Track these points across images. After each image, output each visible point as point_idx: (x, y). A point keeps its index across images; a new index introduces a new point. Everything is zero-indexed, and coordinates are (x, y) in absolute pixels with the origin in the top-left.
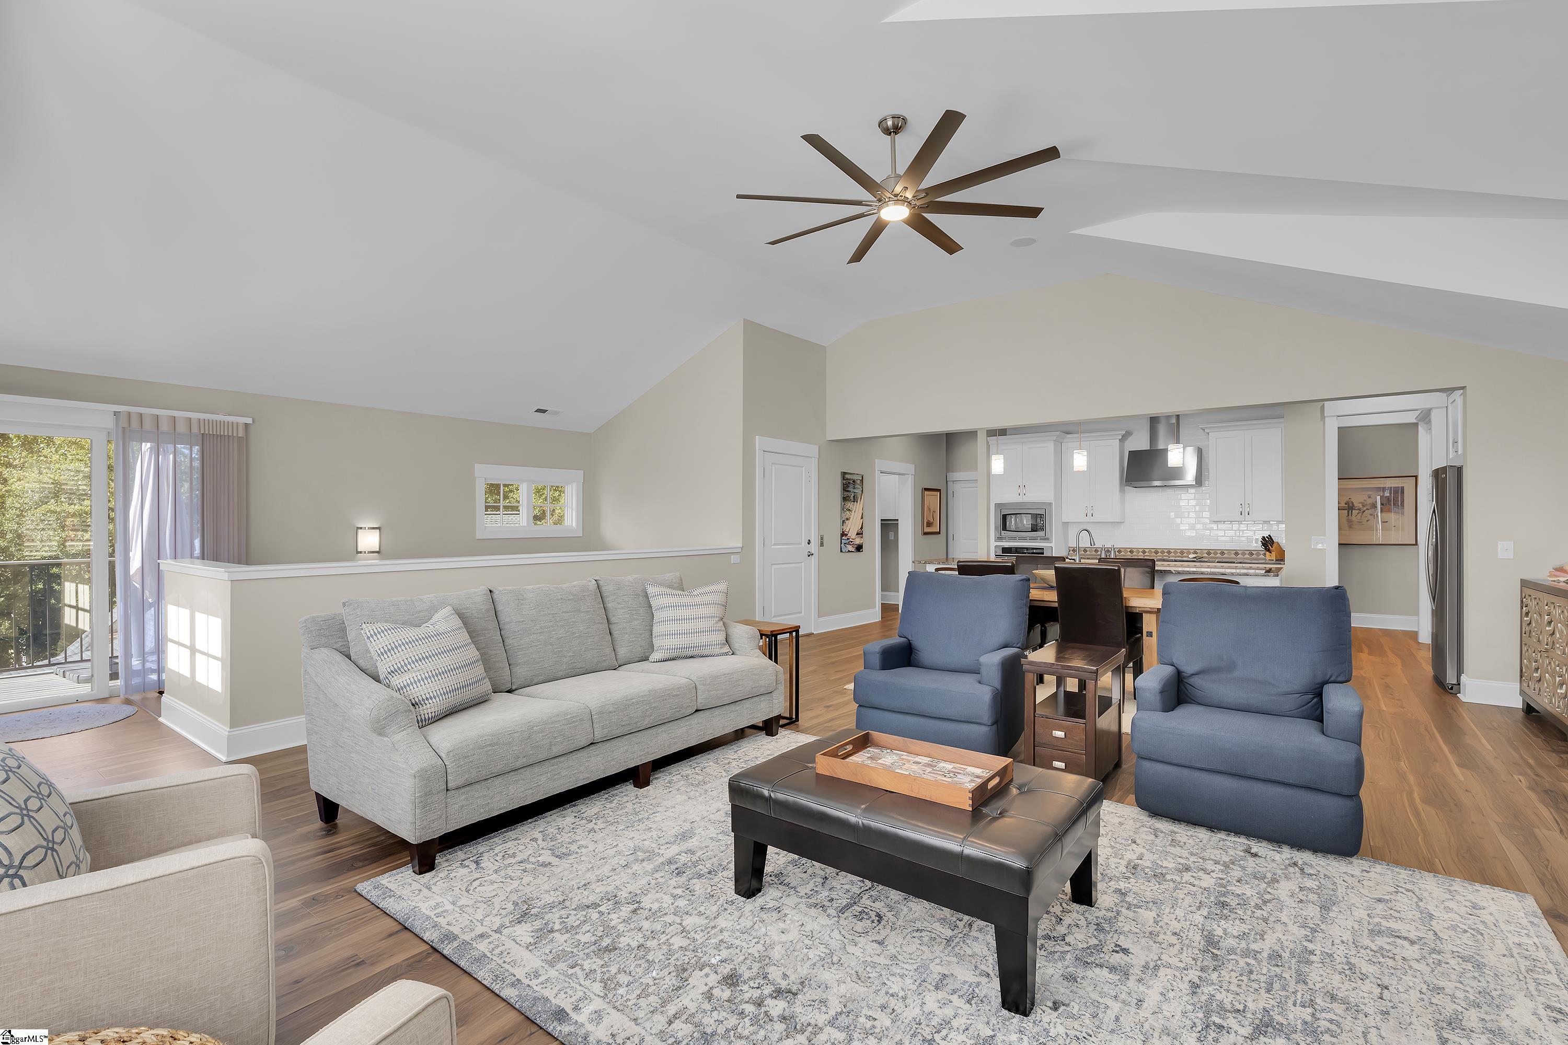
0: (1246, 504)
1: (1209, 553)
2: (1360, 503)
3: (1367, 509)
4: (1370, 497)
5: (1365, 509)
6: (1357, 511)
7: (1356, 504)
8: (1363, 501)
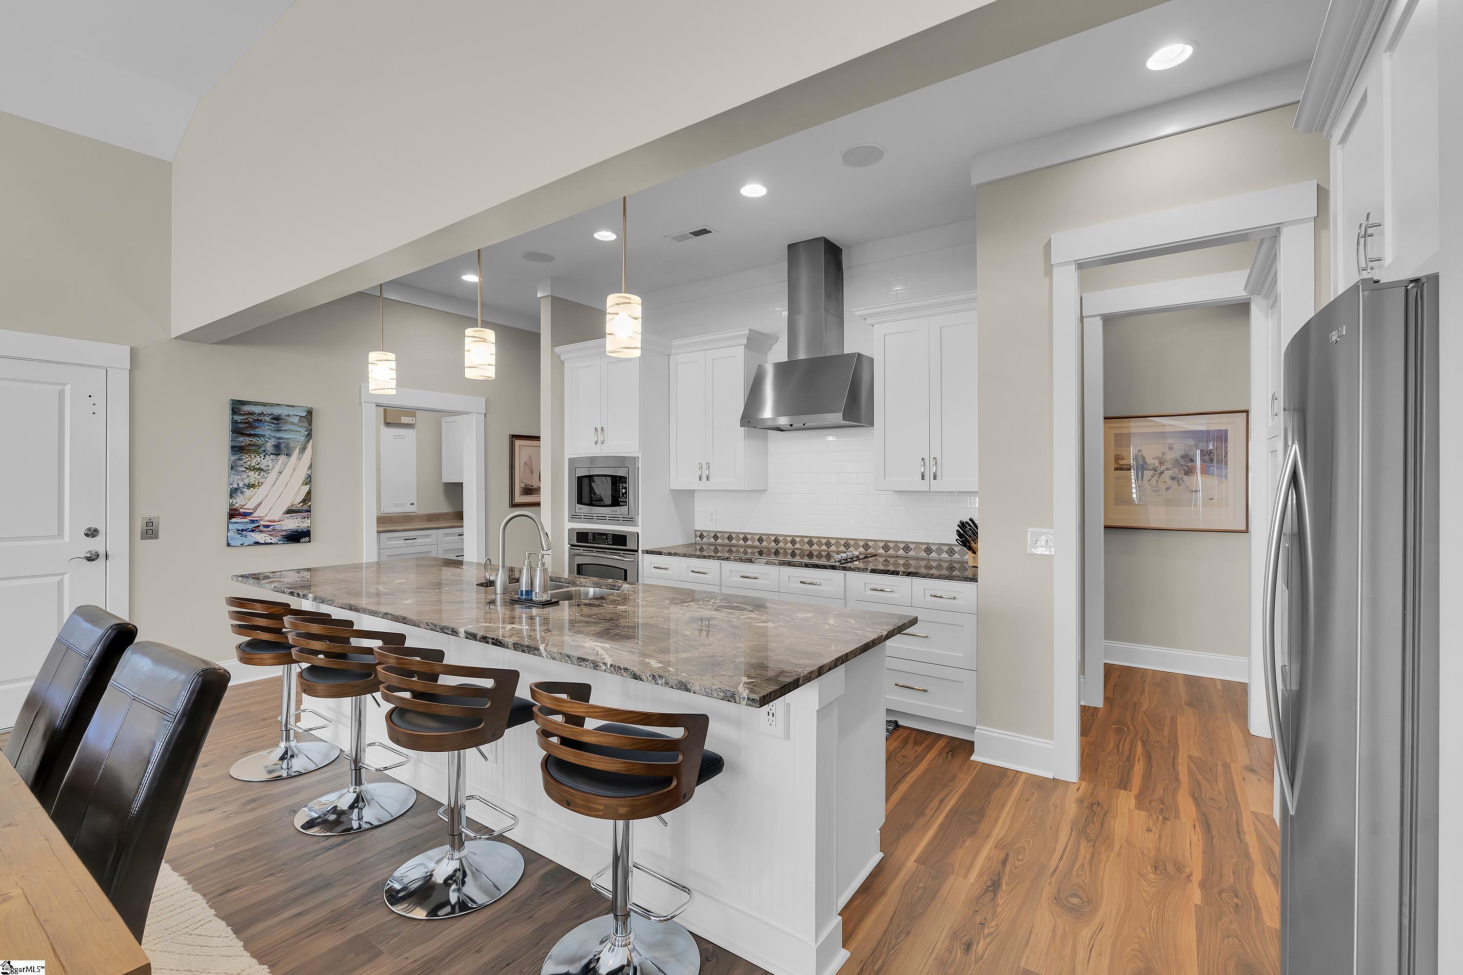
0: (932, 459)
1: (886, 548)
2: (1154, 459)
3: (1167, 469)
4: (1171, 448)
5: (1163, 468)
6: (1151, 472)
7: (1149, 461)
8: (1160, 455)
